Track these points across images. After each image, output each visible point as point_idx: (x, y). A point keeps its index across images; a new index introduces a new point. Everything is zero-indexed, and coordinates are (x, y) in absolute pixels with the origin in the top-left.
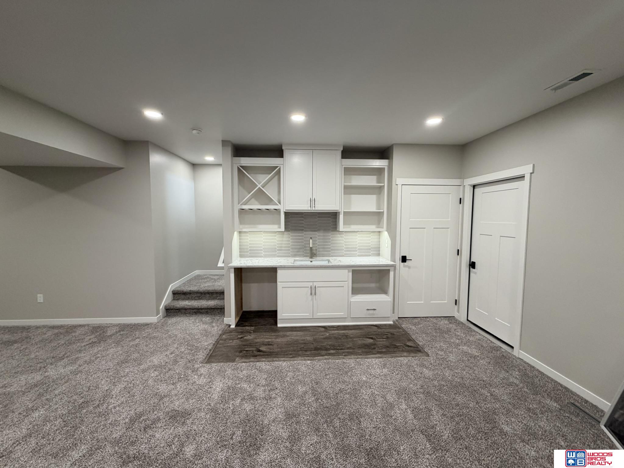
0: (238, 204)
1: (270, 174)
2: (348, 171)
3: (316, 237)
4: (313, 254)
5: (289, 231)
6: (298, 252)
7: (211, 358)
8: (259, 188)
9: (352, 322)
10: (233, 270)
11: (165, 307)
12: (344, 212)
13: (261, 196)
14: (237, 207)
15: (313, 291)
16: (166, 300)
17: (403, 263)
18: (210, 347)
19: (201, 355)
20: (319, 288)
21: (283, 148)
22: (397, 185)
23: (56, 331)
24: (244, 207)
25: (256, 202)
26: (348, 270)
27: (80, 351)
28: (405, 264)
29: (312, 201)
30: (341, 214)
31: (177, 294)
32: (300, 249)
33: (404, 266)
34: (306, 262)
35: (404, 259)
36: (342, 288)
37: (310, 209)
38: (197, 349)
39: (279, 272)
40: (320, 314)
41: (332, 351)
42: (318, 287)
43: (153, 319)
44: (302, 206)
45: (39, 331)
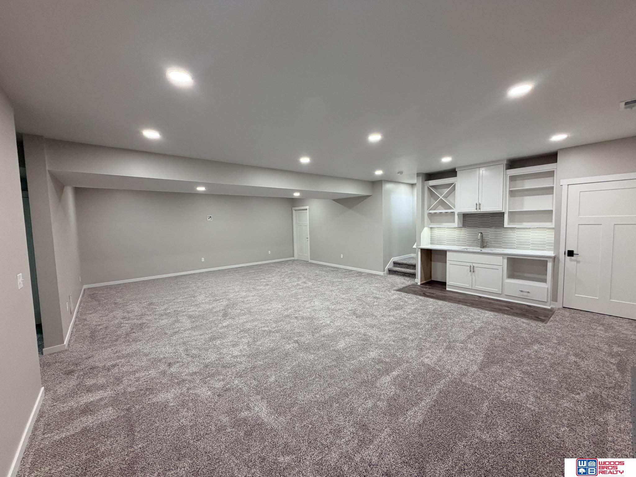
0: (427, 210)
1: (449, 188)
2: (513, 178)
3: (489, 232)
4: (483, 244)
5: (465, 227)
6: (472, 243)
7: (400, 290)
8: (441, 199)
9: (506, 298)
10: (420, 250)
11: (388, 269)
12: (509, 212)
13: (443, 204)
14: (426, 212)
15: (472, 270)
16: (390, 265)
17: (569, 257)
18: (401, 287)
19: (395, 288)
20: (477, 268)
21: (456, 170)
22: (562, 185)
23: (346, 270)
24: (431, 212)
25: (442, 208)
26: (503, 257)
27: (352, 277)
28: (572, 258)
29: (478, 205)
30: (506, 214)
31: (396, 264)
33: (571, 260)
34: (478, 249)
35: (571, 253)
36: (497, 270)
37: (476, 211)
38: (395, 286)
39: (448, 253)
40: (478, 287)
42: (476, 267)
43: (382, 273)
44: (471, 209)
45: (341, 269)
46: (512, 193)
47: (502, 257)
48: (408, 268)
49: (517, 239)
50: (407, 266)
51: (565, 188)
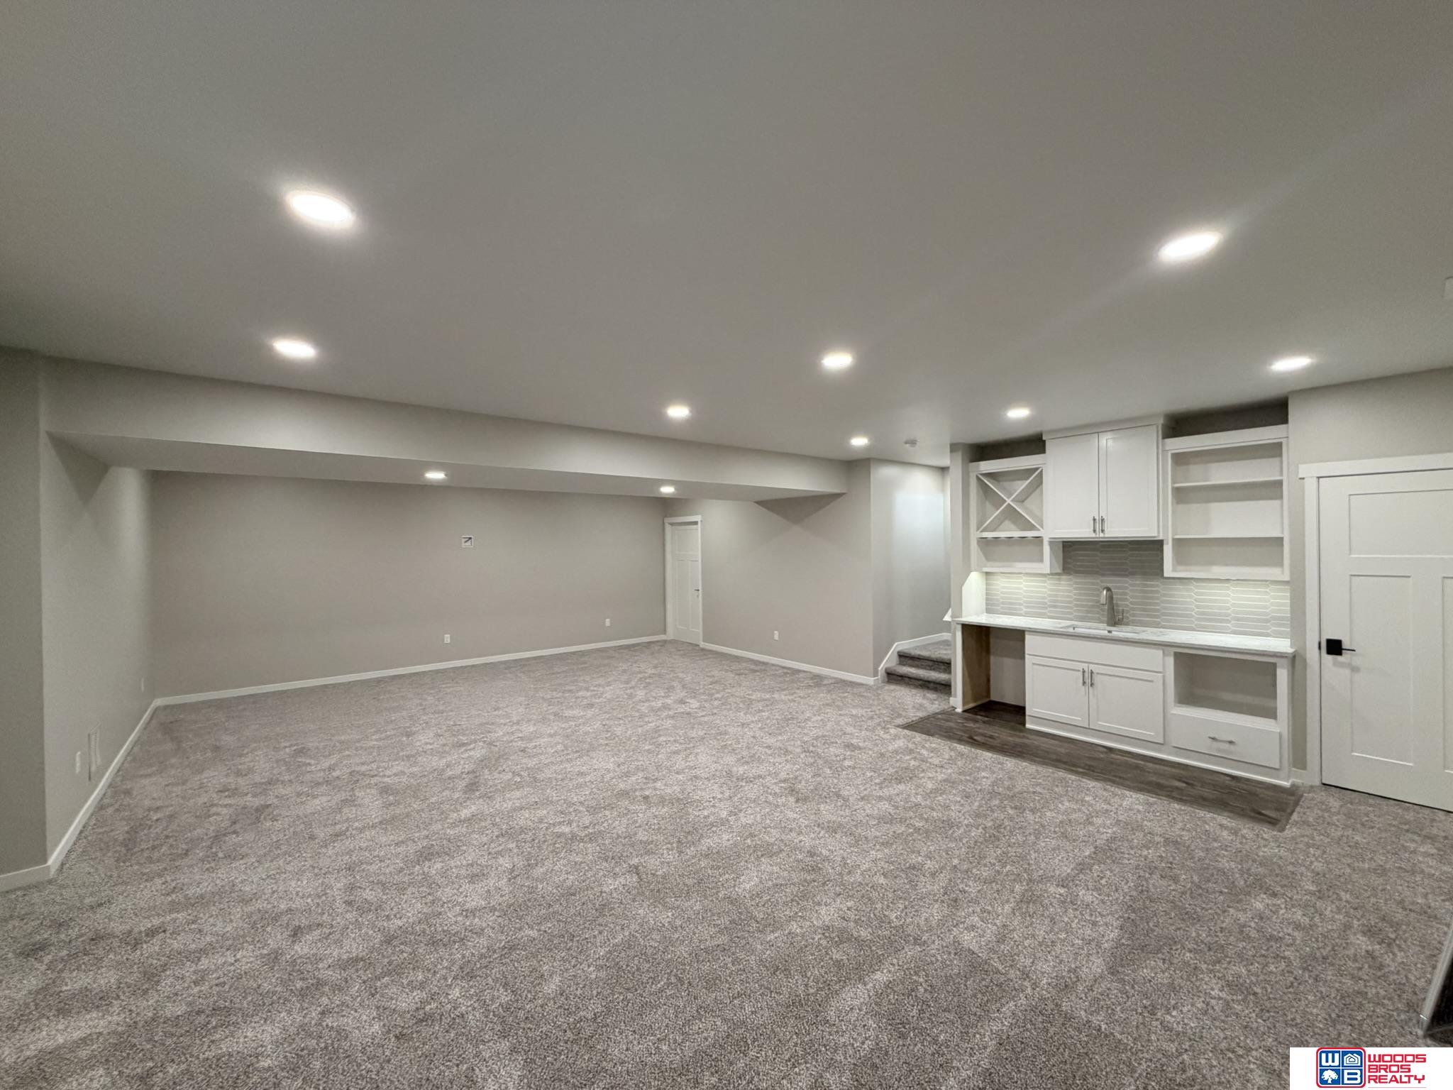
0: (978, 530)
1: (1028, 479)
2: (1181, 459)
3: (1126, 588)
4: (1115, 618)
5: (1069, 574)
6: (1088, 612)
7: (910, 726)
8: (1009, 504)
9: (1177, 755)
10: (959, 627)
11: (886, 669)
12: (1174, 540)
13: (1012, 515)
14: (975, 535)
15: (1089, 680)
16: (889, 661)
17: (1330, 657)
18: (914, 719)
19: (899, 721)
20: (1099, 676)
21: (1044, 438)
22: (1303, 479)
23: (785, 671)
24: (985, 535)
25: (1013, 526)
26: (1163, 650)
27: (798, 689)
28: (1339, 658)
29: (1099, 522)
30: (1168, 544)
31: (904, 657)
32: (1093, 606)
33: (1336, 664)
34: (1101, 630)
35: (1334, 647)
36: (1151, 684)
37: (1094, 535)
38: (899, 716)
39: (1028, 637)
40: (1103, 724)
41: (1081, 770)
42: (1098, 673)
43: (870, 681)
44: (1083, 532)
45: (773, 668)
46: (1182, 495)
47: (1161, 652)
48: (934, 670)
49: (1198, 607)
50: (930, 663)
51: (1310, 485)
